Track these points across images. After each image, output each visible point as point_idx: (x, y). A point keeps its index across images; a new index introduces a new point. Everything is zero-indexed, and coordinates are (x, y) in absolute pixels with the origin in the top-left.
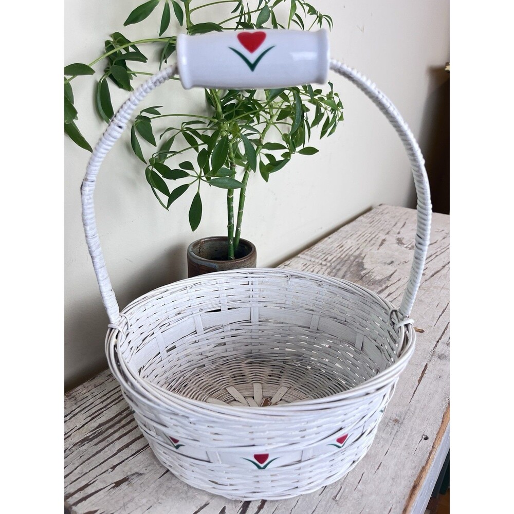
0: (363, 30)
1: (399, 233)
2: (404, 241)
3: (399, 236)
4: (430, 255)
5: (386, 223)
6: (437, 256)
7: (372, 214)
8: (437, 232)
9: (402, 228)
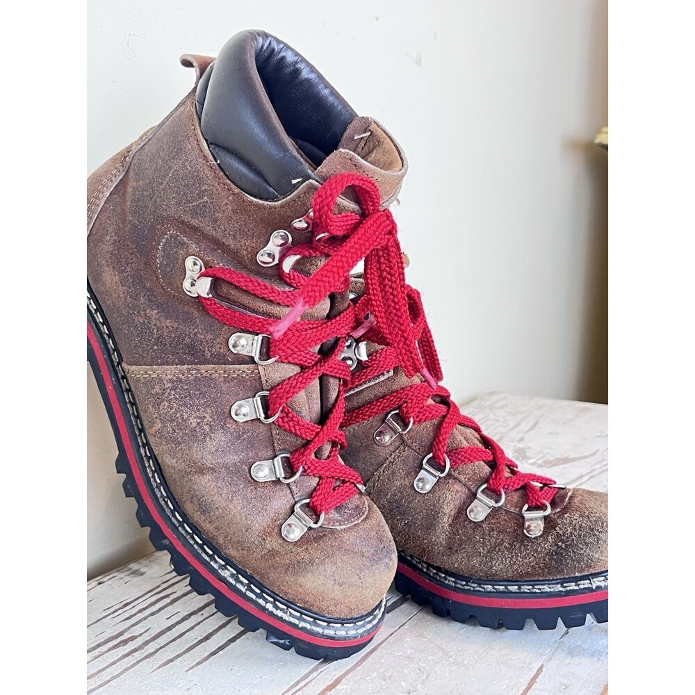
0: (419, 62)
1: (521, 440)
2: (529, 454)
3: (521, 445)
4: (580, 475)
5: (498, 424)
6: (592, 477)
7: (471, 409)
8: (600, 436)
9: (528, 431)
